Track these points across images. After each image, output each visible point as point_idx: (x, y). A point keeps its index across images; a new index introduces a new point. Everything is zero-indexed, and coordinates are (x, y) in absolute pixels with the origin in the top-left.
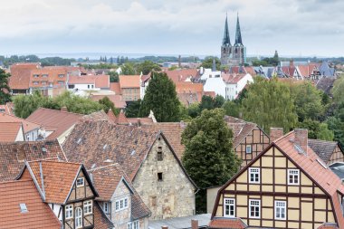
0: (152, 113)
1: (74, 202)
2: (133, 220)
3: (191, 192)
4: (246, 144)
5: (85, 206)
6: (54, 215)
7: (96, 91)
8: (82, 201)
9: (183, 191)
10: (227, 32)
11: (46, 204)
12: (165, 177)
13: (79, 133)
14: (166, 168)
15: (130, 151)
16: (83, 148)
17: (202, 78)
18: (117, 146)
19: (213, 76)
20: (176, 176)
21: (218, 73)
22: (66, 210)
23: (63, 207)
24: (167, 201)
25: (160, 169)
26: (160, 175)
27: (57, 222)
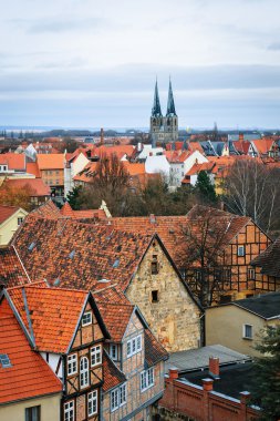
0: (104, 203)
1: (78, 349)
2: (147, 367)
3: (195, 316)
4: (237, 244)
5: (92, 354)
6: (49, 369)
7: (11, 175)
8: (88, 346)
9: (186, 315)
10: (157, 100)
11: (37, 353)
12: (162, 296)
13: (31, 235)
14: (163, 284)
15: (110, 262)
16: (38, 257)
17: (141, 156)
18: (91, 254)
19: (154, 153)
20: (176, 294)
21: (161, 150)
22: (69, 362)
23: (64, 358)
24: (164, 329)
25: (155, 286)
26: (155, 294)
27: (55, 380)
